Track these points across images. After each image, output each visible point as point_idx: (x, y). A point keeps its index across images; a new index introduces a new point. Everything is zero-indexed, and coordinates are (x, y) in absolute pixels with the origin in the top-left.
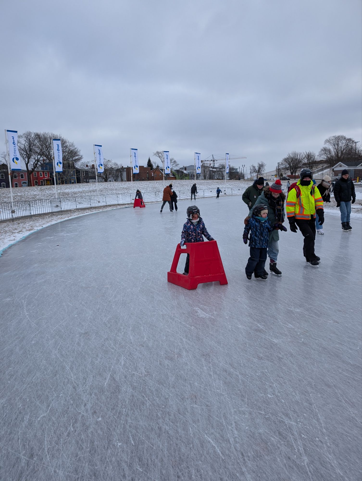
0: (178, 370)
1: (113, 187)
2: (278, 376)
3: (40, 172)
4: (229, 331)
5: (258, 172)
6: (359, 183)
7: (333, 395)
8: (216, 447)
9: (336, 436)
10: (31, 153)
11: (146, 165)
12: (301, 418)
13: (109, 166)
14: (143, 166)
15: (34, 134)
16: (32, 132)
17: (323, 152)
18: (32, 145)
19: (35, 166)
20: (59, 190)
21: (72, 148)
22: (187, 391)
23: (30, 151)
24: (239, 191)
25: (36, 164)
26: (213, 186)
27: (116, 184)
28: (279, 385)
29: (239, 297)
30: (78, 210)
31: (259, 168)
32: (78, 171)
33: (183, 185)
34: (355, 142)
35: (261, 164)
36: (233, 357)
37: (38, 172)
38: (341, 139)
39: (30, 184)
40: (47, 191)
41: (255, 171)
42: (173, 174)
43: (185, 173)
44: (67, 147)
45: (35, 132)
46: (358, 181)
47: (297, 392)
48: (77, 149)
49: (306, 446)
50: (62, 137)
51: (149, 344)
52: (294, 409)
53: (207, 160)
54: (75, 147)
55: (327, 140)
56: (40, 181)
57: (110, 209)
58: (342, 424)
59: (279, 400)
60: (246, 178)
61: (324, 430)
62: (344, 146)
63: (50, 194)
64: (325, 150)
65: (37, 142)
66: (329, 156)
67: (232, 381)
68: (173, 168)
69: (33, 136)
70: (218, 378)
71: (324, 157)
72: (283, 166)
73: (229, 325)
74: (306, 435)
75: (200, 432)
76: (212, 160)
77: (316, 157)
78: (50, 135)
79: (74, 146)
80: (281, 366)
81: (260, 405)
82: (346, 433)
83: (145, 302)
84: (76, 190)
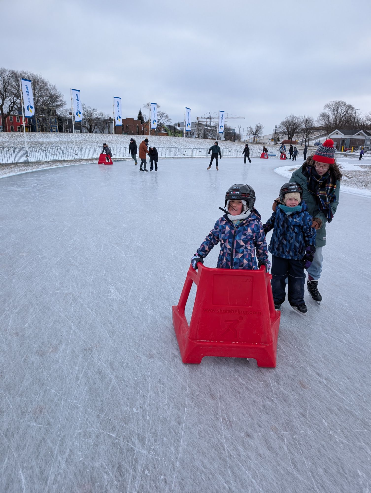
0: (41, 370)
1: (95, 139)
2: (160, 382)
3: (16, 117)
4: (134, 317)
5: (255, 135)
6: (353, 153)
7: (212, 410)
8: (24, 490)
9: (188, 473)
10: (6, 94)
11: (136, 118)
12: (158, 444)
13: (95, 116)
14: (133, 119)
15: (9, 71)
16: (6, 69)
17: (321, 117)
18: (7, 84)
19: (10, 109)
20: (32, 138)
21: (53, 92)
22: (35, 401)
23: (4, 91)
24: (230, 153)
25: (12, 107)
26: (203, 146)
27: (98, 136)
28: (154, 395)
29: (168, 274)
30: (48, 162)
31: (257, 131)
32: (60, 119)
33: (171, 142)
34: (355, 109)
35: (259, 126)
36: (119, 354)
37: (14, 116)
38: (341, 105)
39: (5, 129)
40: (18, 139)
41: (252, 133)
42: (165, 129)
43: (177, 130)
44: (47, 90)
45: (10, 69)
46: (352, 151)
47: (172, 405)
48: (59, 94)
49: (143, 488)
50: (43, 78)
51: (27, 333)
52: (156, 431)
53: (203, 117)
54: (58, 91)
55: (327, 105)
56: (18, 127)
57: (84, 163)
58: (203, 453)
59: (143, 416)
60: (242, 140)
61: (178, 463)
62: (344, 112)
63: (22, 142)
64: (324, 116)
65: (13, 81)
66: (327, 122)
67: (101, 387)
68: (165, 122)
69: (7, 73)
70: (85, 382)
71: (321, 124)
72: (280, 130)
73: (137, 309)
74: (152, 471)
75: (16, 465)
76: (208, 118)
77: (314, 122)
78: (29, 74)
79: (56, 90)
80: (171, 367)
81: (116, 424)
82: (203, 468)
83: (55, 277)
84: (52, 140)
